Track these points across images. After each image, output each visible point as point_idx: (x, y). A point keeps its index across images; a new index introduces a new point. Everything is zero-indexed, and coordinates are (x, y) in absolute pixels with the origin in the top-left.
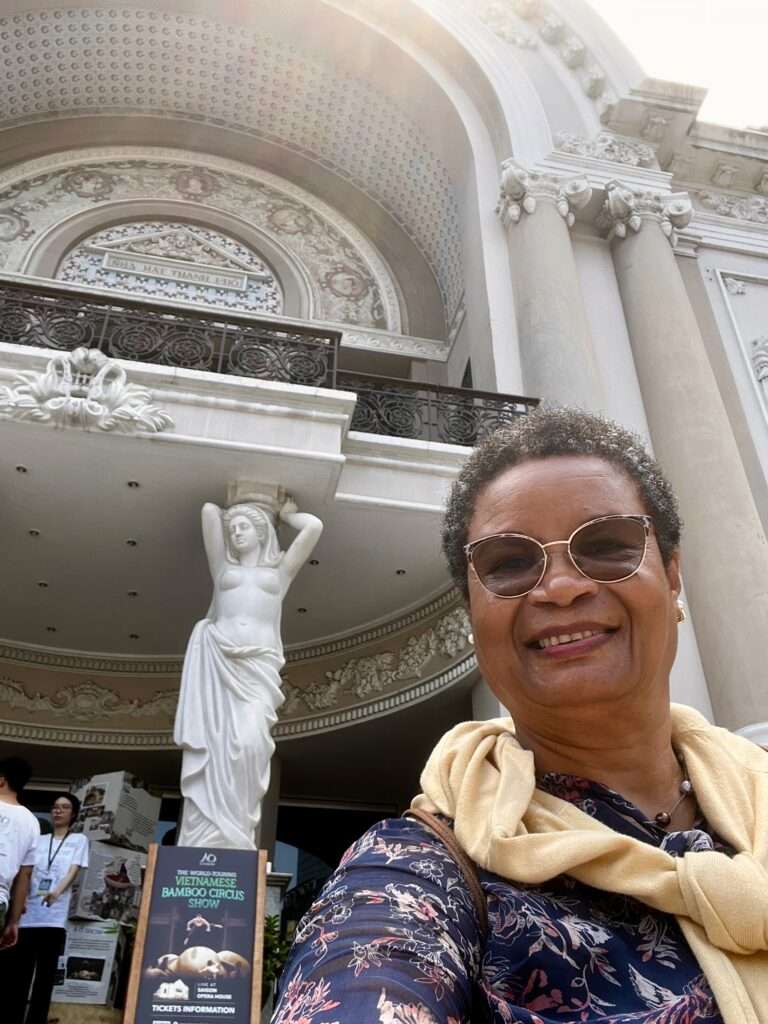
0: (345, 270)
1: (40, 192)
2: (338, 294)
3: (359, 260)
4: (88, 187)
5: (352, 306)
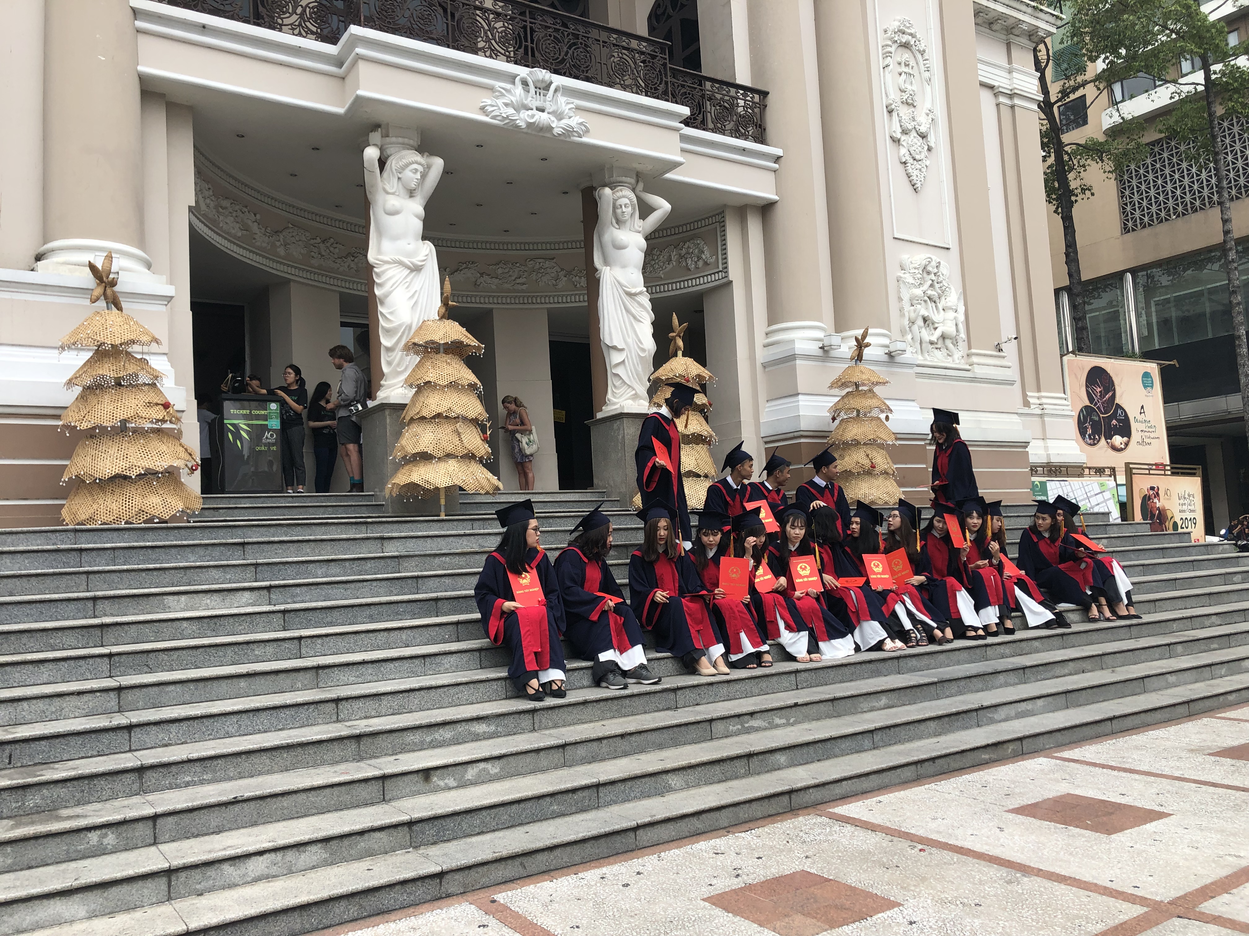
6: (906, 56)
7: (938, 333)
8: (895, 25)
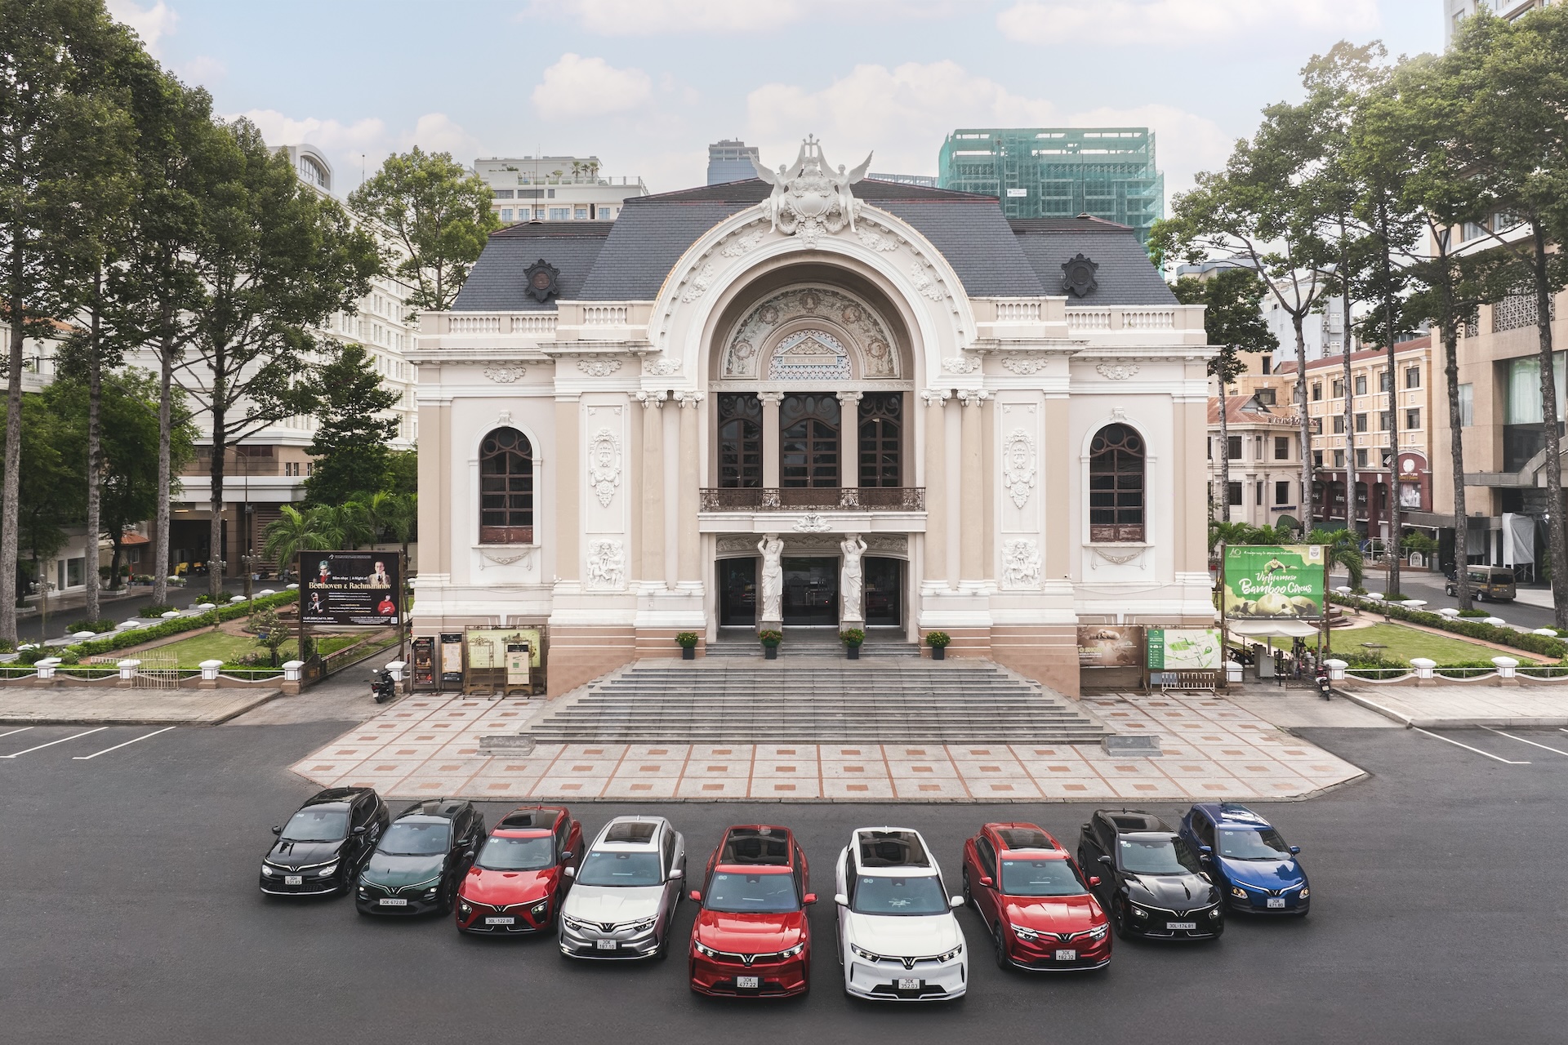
0: (876, 340)
1: (751, 326)
2: (873, 356)
3: (882, 332)
4: (769, 317)
5: (880, 362)
6: (1019, 446)
7: (1022, 574)
8: (1014, 433)
